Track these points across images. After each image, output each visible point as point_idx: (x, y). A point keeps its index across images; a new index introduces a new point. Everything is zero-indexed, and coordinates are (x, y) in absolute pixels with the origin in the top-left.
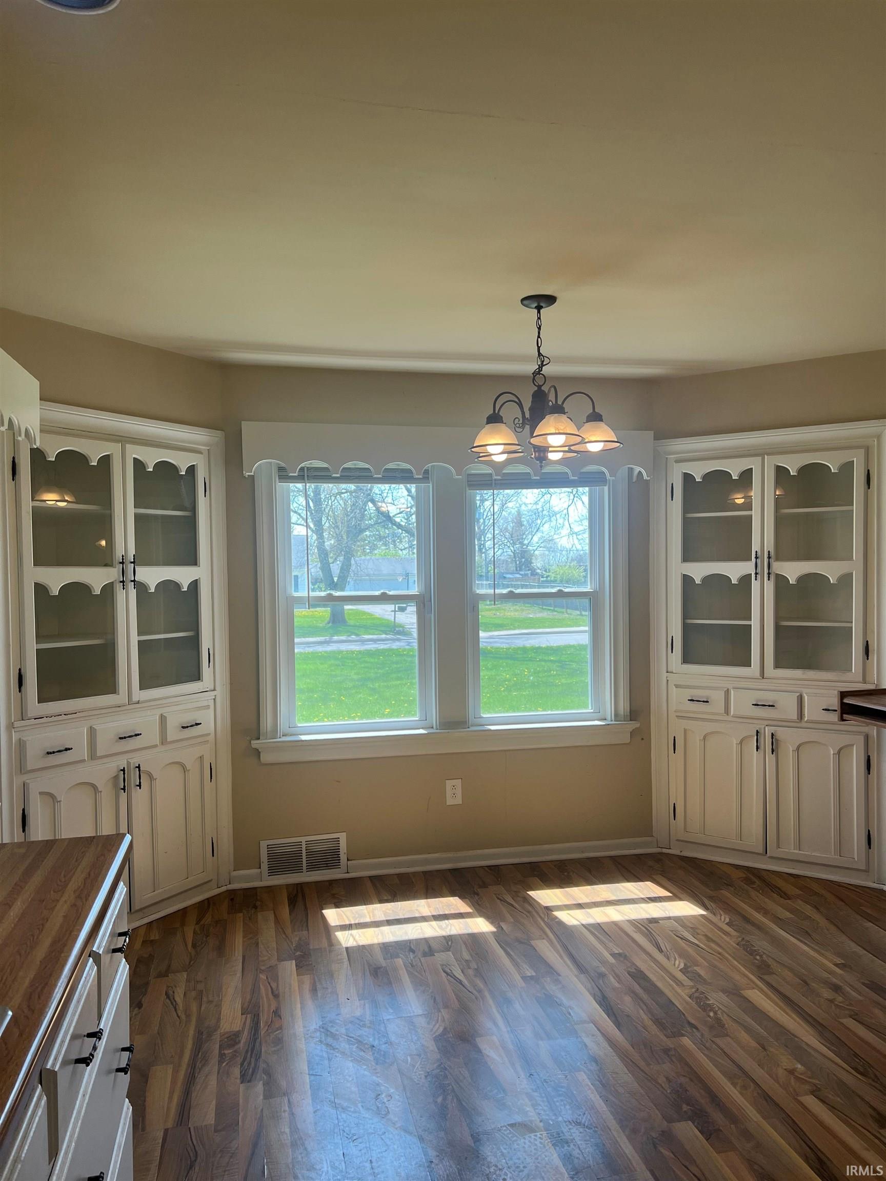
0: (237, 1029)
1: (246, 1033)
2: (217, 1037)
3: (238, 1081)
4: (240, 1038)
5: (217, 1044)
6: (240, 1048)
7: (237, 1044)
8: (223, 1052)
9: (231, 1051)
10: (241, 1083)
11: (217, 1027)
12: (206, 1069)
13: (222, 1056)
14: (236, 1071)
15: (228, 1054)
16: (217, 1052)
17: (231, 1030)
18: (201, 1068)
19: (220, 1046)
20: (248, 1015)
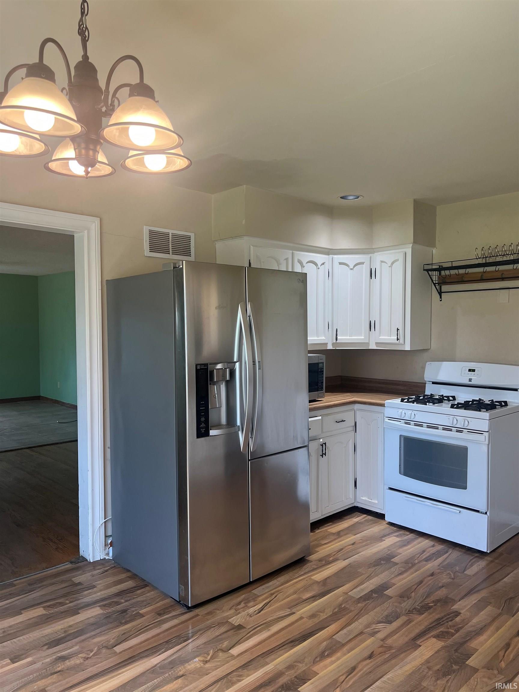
0: (434, 639)
1: (432, 634)
2: (450, 642)
3: (462, 615)
4: (438, 633)
5: (453, 638)
6: (444, 629)
7: (443, 632)
8: (455, 632)
9: (450, 630)
10: (461, 613)
11: (443, 648)
12: (471, 629)
13: (457, 631)
14: (458, 619)
15: (453, 629)
16: (457, 635)
17: (438, 641)
18: (473, 631)
19: (453, 636)
20: (418, 643)
